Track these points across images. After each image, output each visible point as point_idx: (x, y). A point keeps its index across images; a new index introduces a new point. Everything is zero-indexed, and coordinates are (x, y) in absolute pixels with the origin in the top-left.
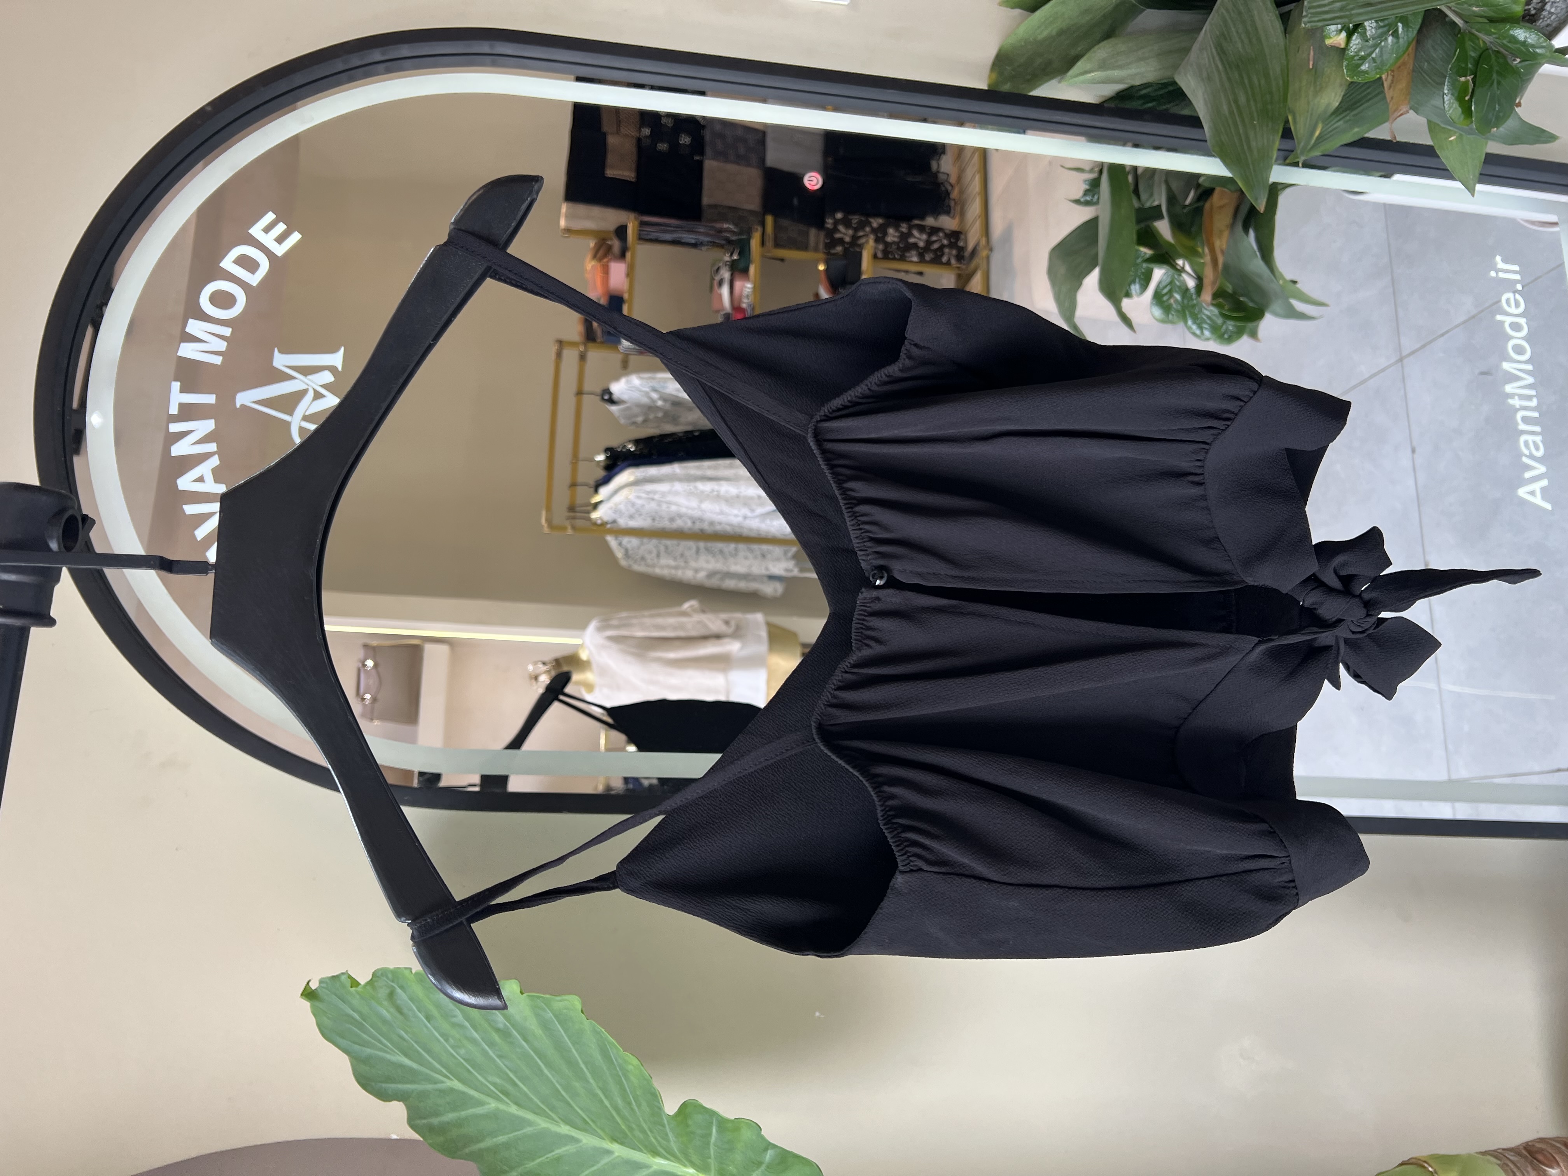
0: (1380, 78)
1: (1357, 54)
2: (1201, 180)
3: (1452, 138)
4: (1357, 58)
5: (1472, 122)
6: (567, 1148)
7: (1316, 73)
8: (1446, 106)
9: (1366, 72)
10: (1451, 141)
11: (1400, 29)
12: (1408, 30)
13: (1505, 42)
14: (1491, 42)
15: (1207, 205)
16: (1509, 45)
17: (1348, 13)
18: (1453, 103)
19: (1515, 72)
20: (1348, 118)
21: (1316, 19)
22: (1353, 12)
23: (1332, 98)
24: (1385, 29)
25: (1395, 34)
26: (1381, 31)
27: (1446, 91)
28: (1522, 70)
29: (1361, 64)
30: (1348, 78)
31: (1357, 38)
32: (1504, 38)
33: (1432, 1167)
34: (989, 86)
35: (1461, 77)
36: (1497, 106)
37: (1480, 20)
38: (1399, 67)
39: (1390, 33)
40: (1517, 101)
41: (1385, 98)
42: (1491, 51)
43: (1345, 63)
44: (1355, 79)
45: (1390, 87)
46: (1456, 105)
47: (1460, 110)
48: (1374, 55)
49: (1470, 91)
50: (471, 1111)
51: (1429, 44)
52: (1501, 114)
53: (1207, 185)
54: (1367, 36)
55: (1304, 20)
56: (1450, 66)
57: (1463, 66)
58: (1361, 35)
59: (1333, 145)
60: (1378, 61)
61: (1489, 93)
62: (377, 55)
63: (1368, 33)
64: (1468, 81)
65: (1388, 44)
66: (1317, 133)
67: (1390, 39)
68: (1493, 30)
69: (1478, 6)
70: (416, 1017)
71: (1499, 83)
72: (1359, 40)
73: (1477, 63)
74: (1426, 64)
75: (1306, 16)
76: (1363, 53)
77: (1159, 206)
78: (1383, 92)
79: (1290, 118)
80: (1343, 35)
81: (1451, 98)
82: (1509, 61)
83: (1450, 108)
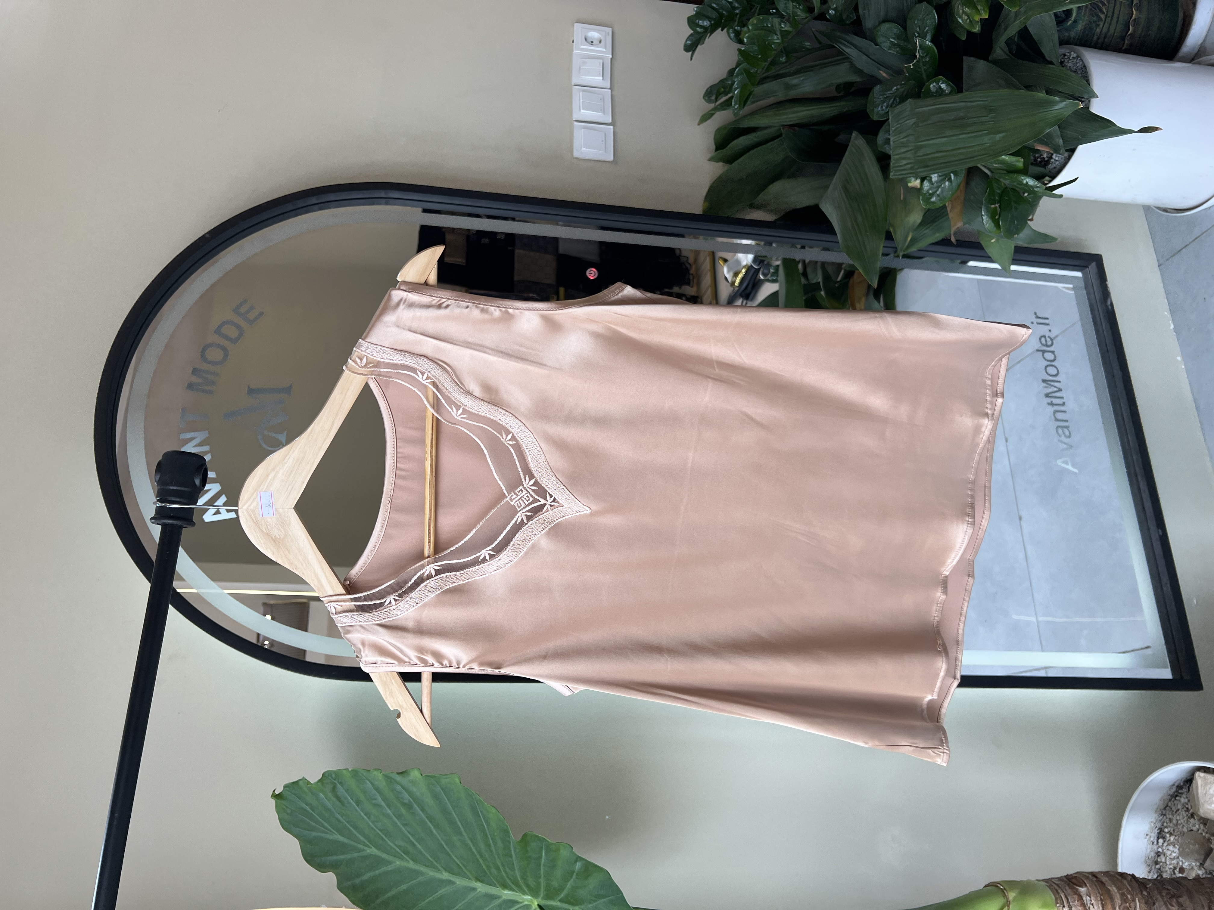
0: (944, 207)
1: (928, 192)
2: (844, 266)
3: (993, 241)
4: (928, 194)
5: (1001, 232)
6: (446, 889)
7: (905, 202)
8: (985, 223)
9: (934, 203)
10: (993, 242)
11: (953, 178)
12: (957, 178)
13: (1015, 184)
14: (1009, 184)
15: (851, 282)
16: (1018, 186)
17: (914, 171)
18: (988, 221)
19: (1025, 200)
20: (931, 228)
21: (898, 174)
22: (919, 170)
23: (916, 218)
24: (943, 177)
25: (950, 180)
26: (941, 178)
27: (983, 214)
28: (1030, 200)
29: (931, 198)
30: (924, 206)
31: (926, 183)
32: (1014, 182)
33: (1002, 886)
34: (704, 211)
35: (991, 205)
36: (1016, 221)
37: (1002, 172)
38: (955, 199)
39: (946, 179)
40: (1030, 218)
41: (949, 218)
42: (1009, 189)
43: (921, 198)
44: (928, 207)
45: (951, 211)
46: (990, 221)
47: (993, 224)
48: (938, 193)
49: (998, 212)
50: (383, 869)
51: (973, 184)
52: (1019, 227)
53: (847, 269)
54: (932, 181)
55: (892, 174)
56: (984, 199)
57: (993, 198)
58: (929, 181)
59: (923, 244)
60: (941, 196)
61: (1010, 215)
62: (314, 200)
63: (933, 180)
64: (997, 207)
65: (946, 186)
66: (909, 239)
67: (947, 183)
68: (1007, 178)
69: (996, 164)
70: (349, 803)
71: (1016, 208)
72: (928, 184)
73: (1001, 196)
74: (972, 196)
75: (892, 172)
76: (931, 192)
77: (819, 282)
78: (947, 214)
79: (891, 230)
80: (918, 181)
81: (987, 218)
82: (1022, 194)
83: (987, 223)
